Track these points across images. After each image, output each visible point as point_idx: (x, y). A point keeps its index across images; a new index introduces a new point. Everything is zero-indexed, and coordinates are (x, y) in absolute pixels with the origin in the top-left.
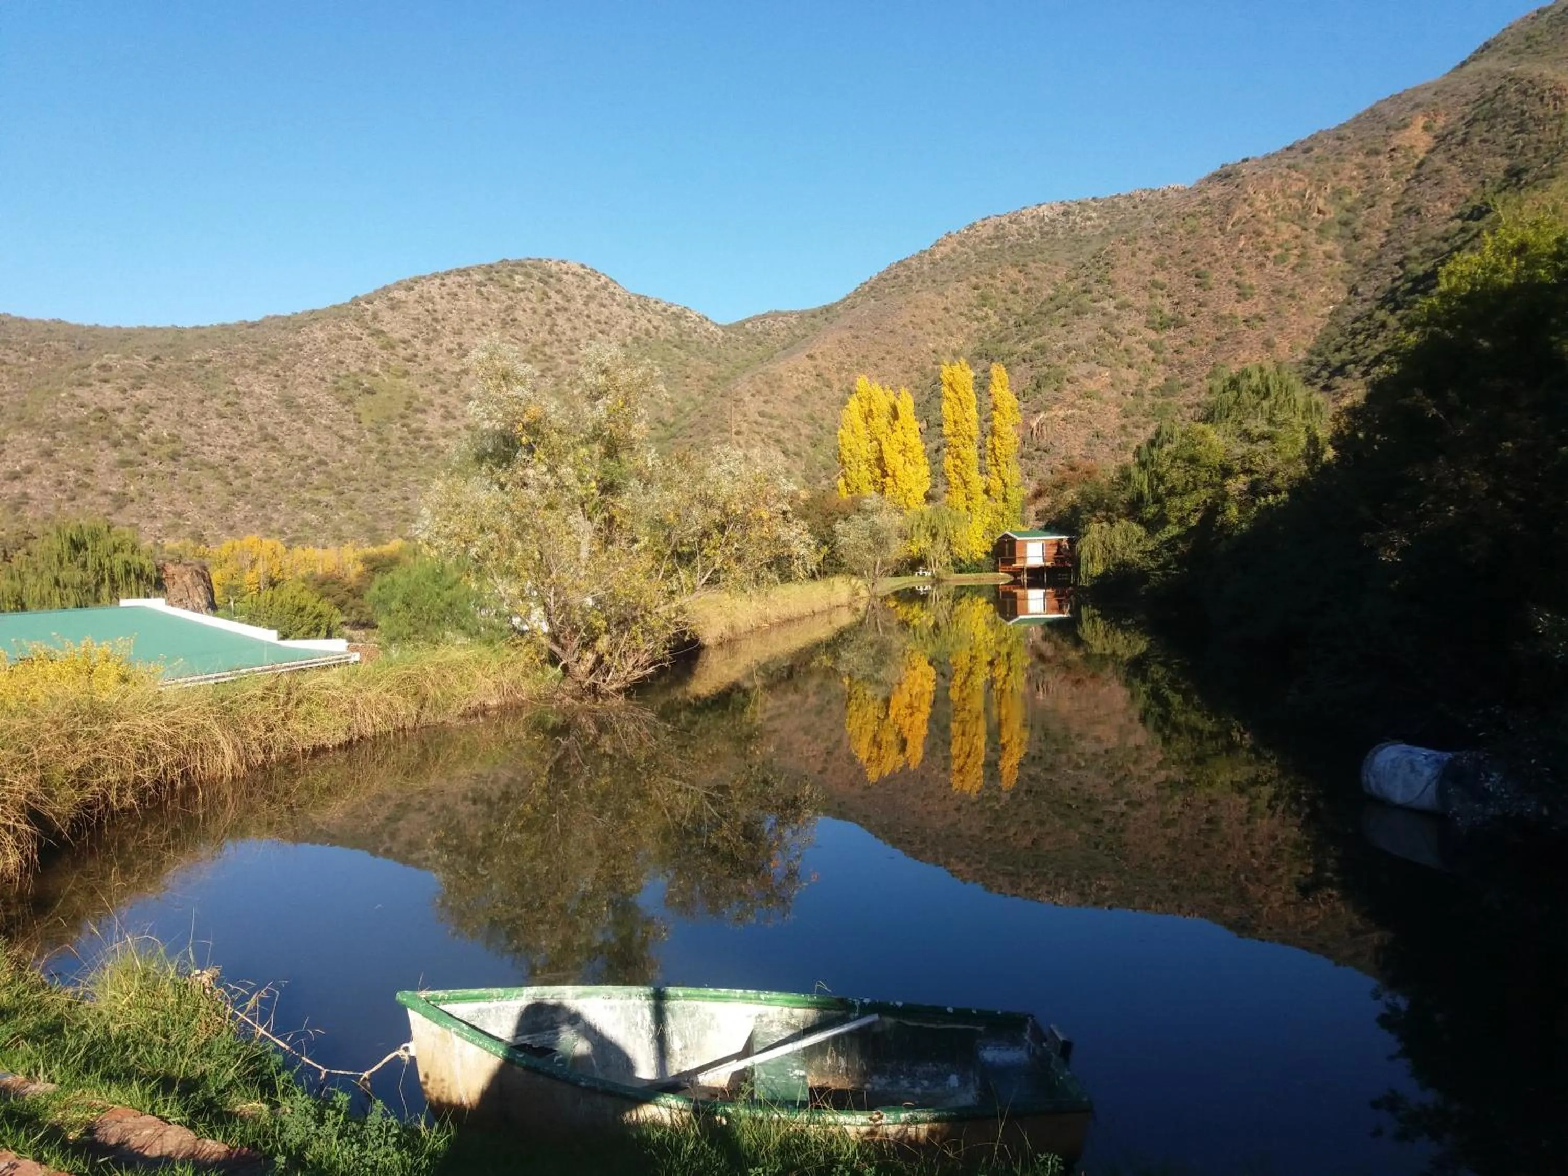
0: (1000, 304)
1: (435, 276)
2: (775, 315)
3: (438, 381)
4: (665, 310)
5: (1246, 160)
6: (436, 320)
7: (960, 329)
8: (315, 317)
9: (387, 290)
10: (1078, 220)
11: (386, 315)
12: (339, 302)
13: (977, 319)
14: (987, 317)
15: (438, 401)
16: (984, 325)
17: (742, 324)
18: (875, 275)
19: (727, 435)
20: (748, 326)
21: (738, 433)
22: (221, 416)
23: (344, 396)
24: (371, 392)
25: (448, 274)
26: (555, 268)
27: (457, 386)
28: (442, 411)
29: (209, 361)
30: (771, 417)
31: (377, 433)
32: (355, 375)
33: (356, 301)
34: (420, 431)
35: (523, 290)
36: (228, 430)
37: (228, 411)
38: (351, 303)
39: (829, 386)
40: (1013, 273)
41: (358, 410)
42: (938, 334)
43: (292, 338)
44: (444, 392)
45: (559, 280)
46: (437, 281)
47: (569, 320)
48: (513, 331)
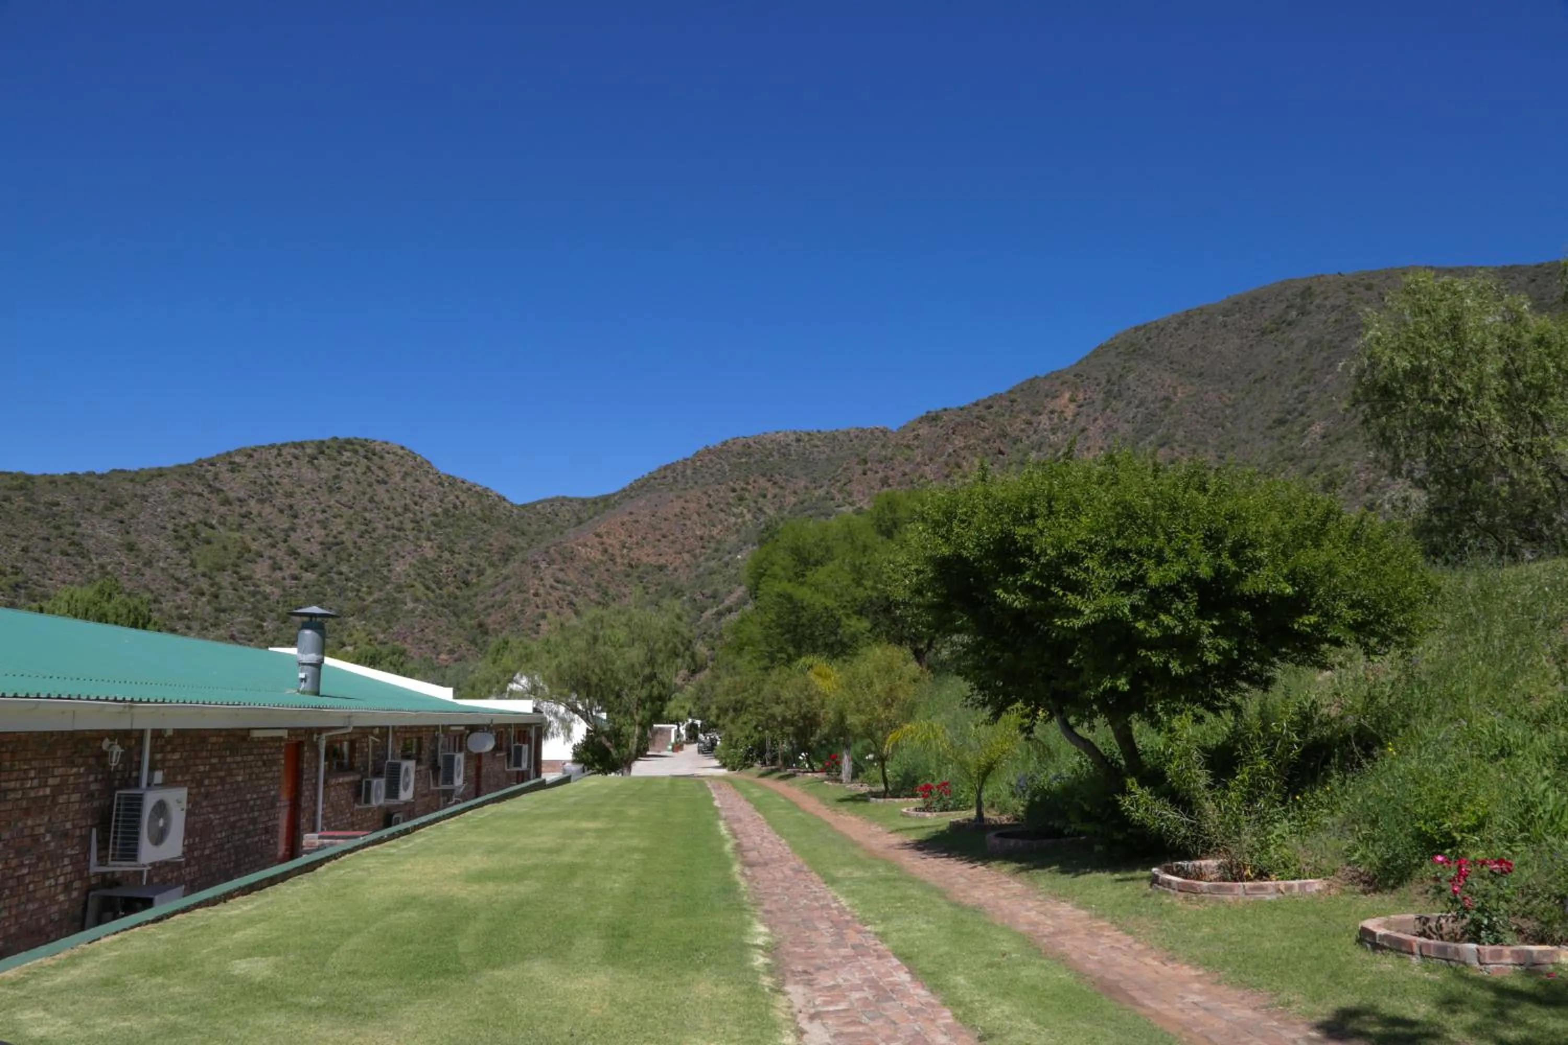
0: (752, 505)
1: (273, 446)
2: (564, 501)
3: (270, 536)
4: (470, 489)
5: (945, 410)
6: (271, 484)
7: (721, 522)
8: (160, 473)
9: (229, 454)
10: (808, 446)
11: (226, 475)
12: (184, 461)
13: (734, 515)
14: (742, 515)
15: (266, 554)
16: (740, 520)
17: (533, 506)
18: (646, 474)
19: (526, 595)
20: (539, 507)
21: (536, 595)
22: (65, 553)
23: (182, 544)
24: (208, 542)
25: (285, 445)
26: (378, 448)
27: (285, 541)
28: (270, 562)
29: (58, 504)
30: (564, 583)
31: (210, 578)
32: (194, 525)
33: (200, 463)
34: (250, 578)
35: (350, 464)
36: (70, 566)
37: (71, 550)
38: (195, 463)
39: (613, 560)
40: (762, 482)
41: (194, 556)
42: (704, 525)
43: (139, 490)
44: (273, 546)
45: (382, 458)
46: (275, 452)
47: (388, 491)
48: (338, 496)
